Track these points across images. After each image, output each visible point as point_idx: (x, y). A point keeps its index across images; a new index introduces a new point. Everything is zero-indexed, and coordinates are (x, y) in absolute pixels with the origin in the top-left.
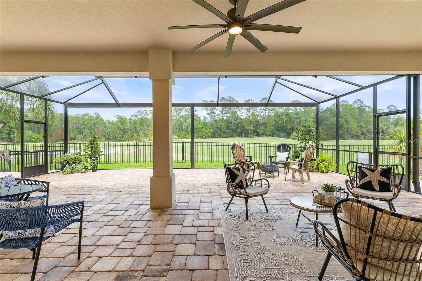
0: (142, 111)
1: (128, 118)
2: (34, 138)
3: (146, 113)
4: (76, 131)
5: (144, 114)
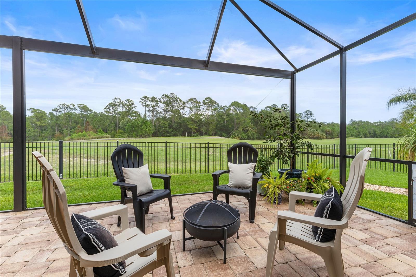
1: (47, 112)
5: (70, 109)
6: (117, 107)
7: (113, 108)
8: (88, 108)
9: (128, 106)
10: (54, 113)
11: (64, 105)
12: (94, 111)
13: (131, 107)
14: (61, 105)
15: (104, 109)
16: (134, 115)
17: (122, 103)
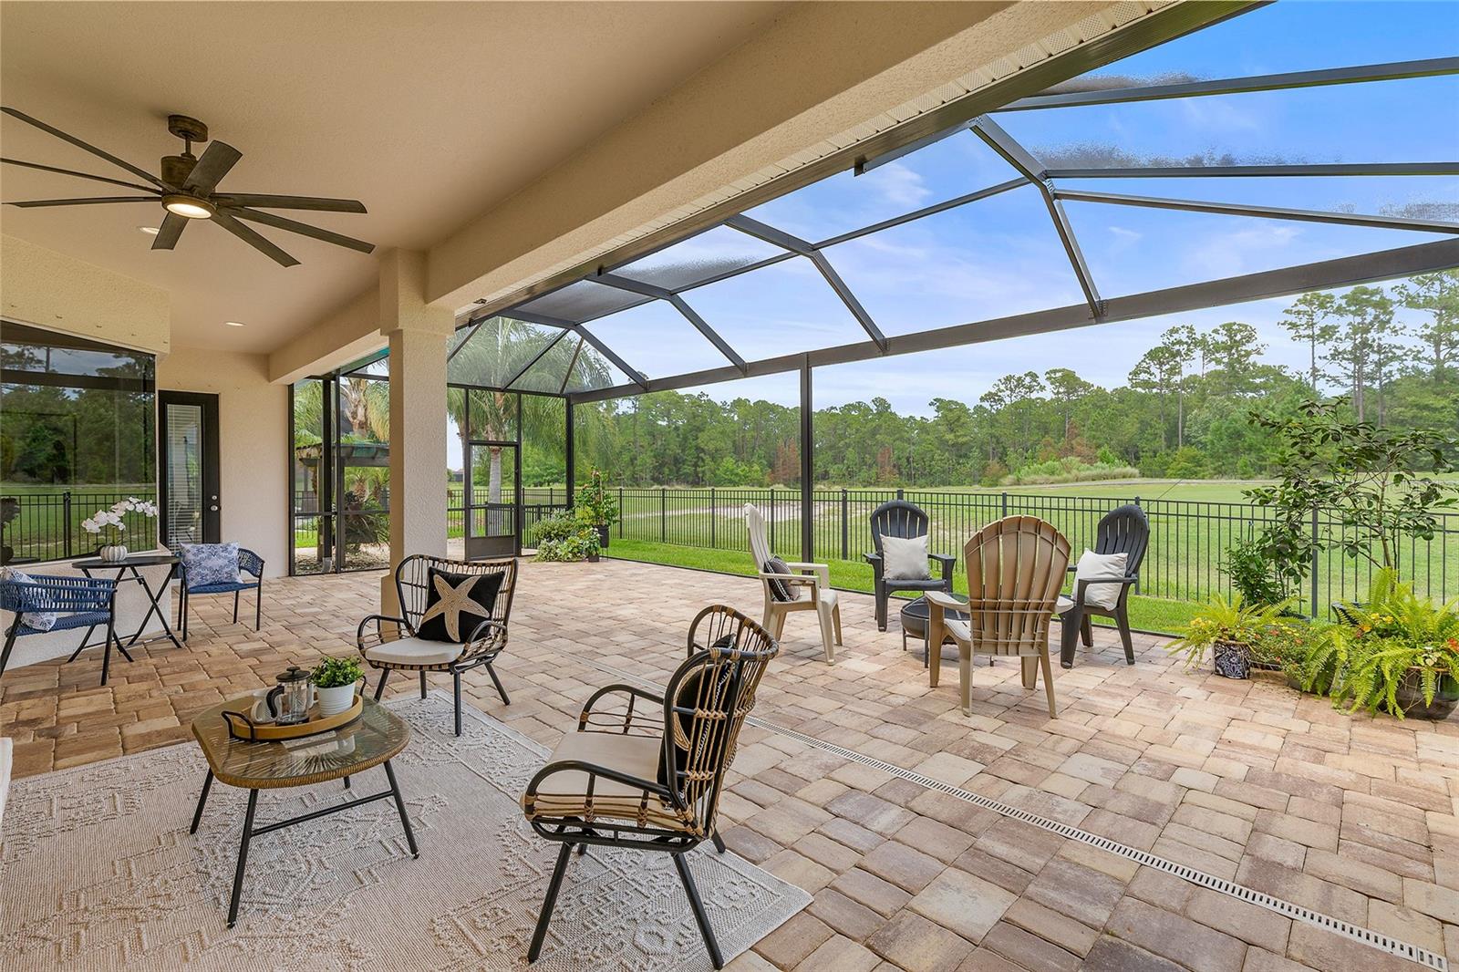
0: (1020, 378)
1: (970, 406)
2: (737, 475)
3: (1035, 384)
4: (829, 452)
5: (1026, 388)
6: (1178, 359)
7: (1164, 368)
8: (1078, 379)
9: (1228, 349)
10: (986, 405)
11: (1008, 379)
12: (1095, 388)
13: (1243, 353)
14: (1000, 380)
15: (1130, 377)
16: (1258, 381)
17: (1202, 343)
